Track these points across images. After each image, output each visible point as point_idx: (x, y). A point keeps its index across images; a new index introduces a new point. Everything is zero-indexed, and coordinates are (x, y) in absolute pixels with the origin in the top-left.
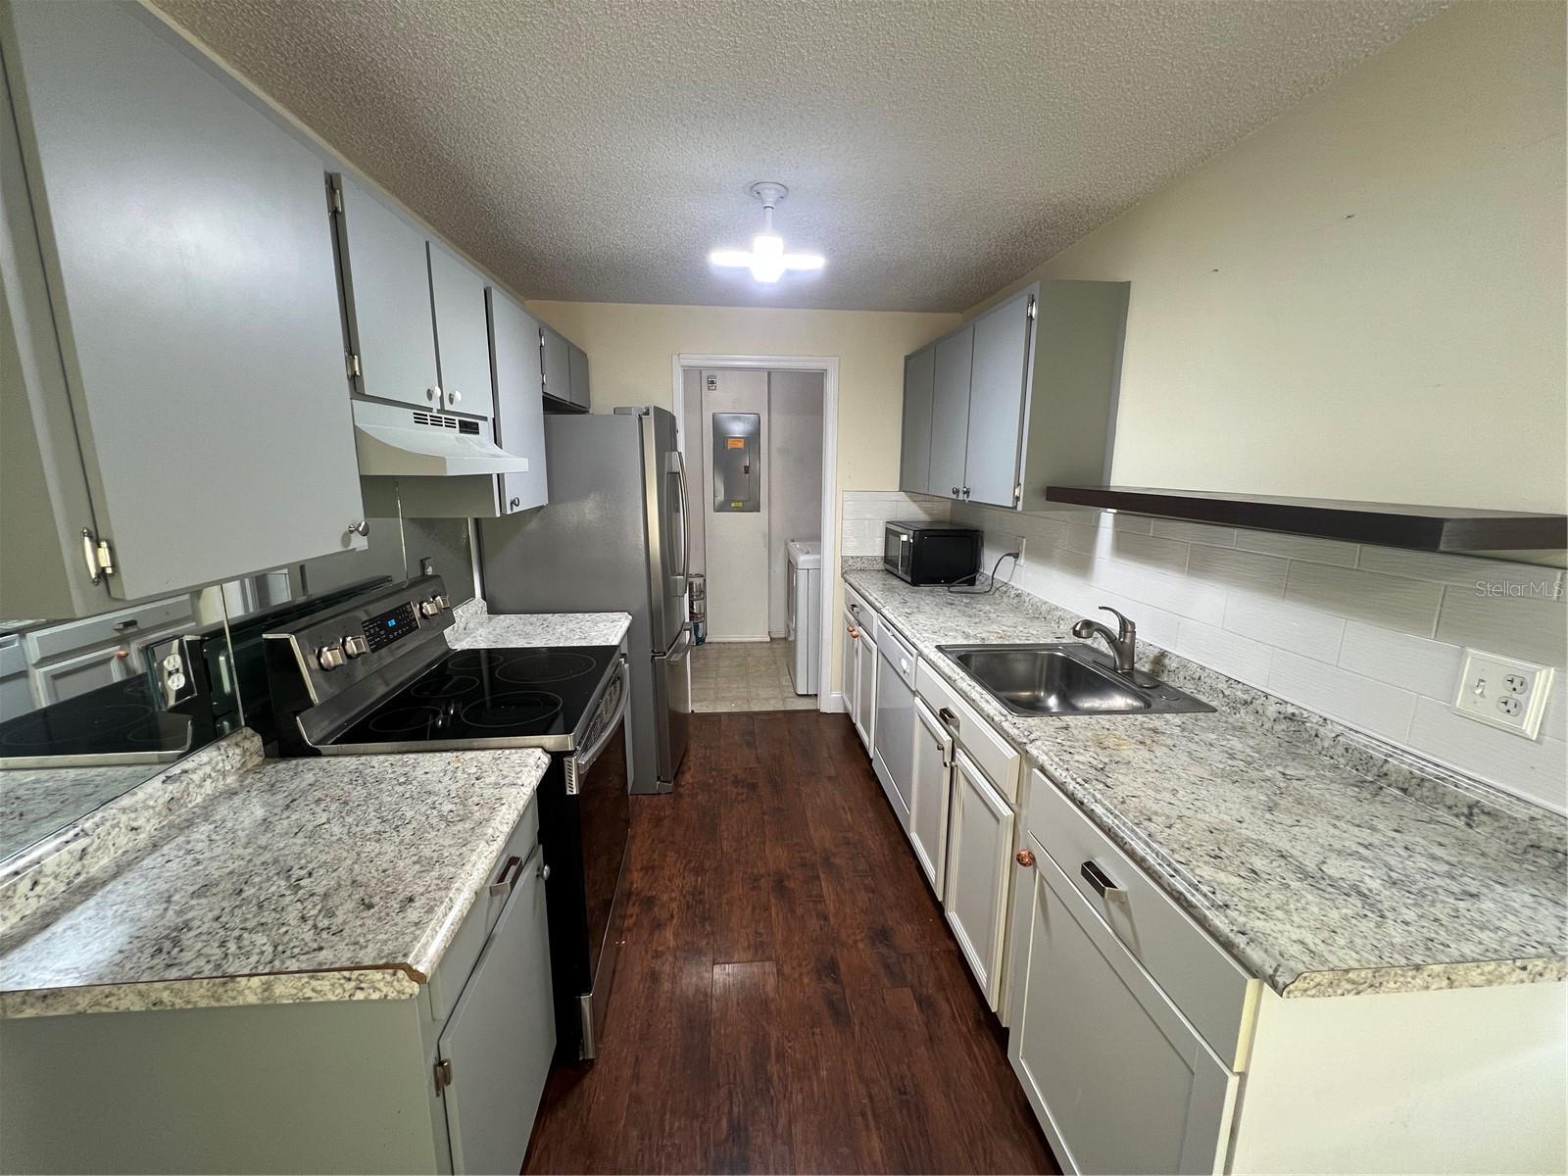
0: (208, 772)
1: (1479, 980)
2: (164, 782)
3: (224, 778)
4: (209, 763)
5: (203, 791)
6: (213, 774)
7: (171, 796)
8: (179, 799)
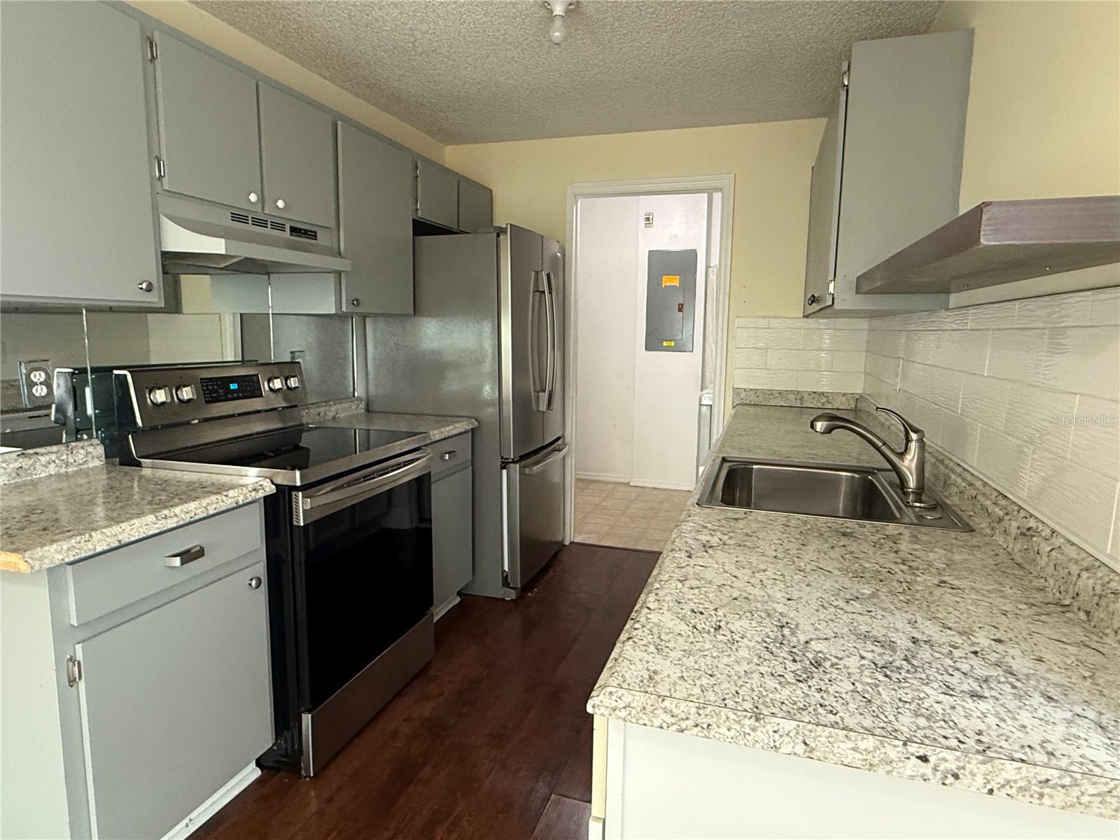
0: (54, 459)
1: (852, 757)
2: (18, 455)
3: (66, 468)
4: (56, 453)
5: (47, 470)
6: (57, 461)
7: (20, 465)
8: (26, 470)
